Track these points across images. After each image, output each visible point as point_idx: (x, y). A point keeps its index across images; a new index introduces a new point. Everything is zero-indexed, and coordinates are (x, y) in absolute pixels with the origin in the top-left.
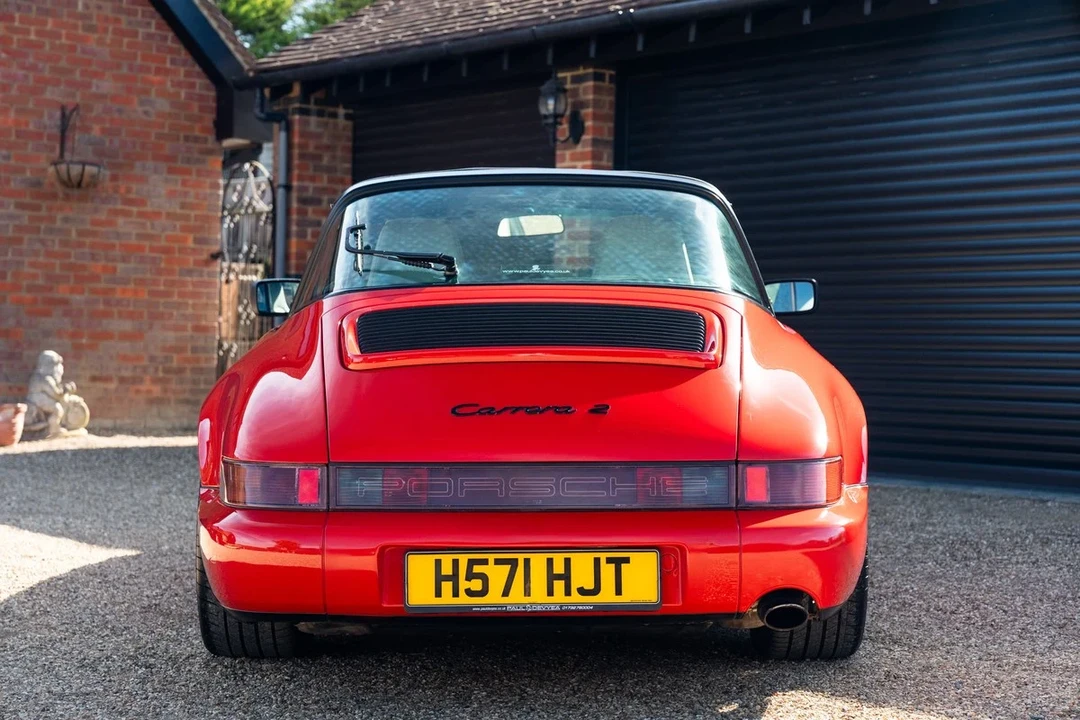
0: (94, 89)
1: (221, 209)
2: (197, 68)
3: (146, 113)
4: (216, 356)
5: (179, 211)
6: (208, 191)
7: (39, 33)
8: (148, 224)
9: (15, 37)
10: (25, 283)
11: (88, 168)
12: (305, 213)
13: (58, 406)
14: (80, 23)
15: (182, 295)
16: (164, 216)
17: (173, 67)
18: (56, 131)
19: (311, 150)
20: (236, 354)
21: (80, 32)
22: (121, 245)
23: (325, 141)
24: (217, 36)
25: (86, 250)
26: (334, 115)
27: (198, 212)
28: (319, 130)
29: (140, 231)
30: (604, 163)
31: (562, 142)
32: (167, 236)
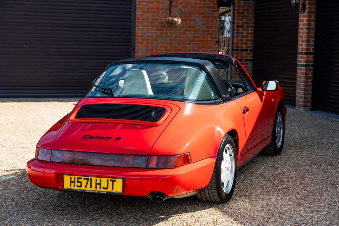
1: (218, 28)
5: (206, 29)
6: (215, 23)
8: (196, 34)
11: (174, 19)
12: (239, 30)
16: (201, 31)
18: (168, 7)
19: (241, 11)
22: (188, 40)
23: (245, 8)
25: (177, 42)
27: (212, 29)
28: (244, 5)
29: (194, 36)
30: (312, 18)
31: (300, 12)
32: (202, 37)
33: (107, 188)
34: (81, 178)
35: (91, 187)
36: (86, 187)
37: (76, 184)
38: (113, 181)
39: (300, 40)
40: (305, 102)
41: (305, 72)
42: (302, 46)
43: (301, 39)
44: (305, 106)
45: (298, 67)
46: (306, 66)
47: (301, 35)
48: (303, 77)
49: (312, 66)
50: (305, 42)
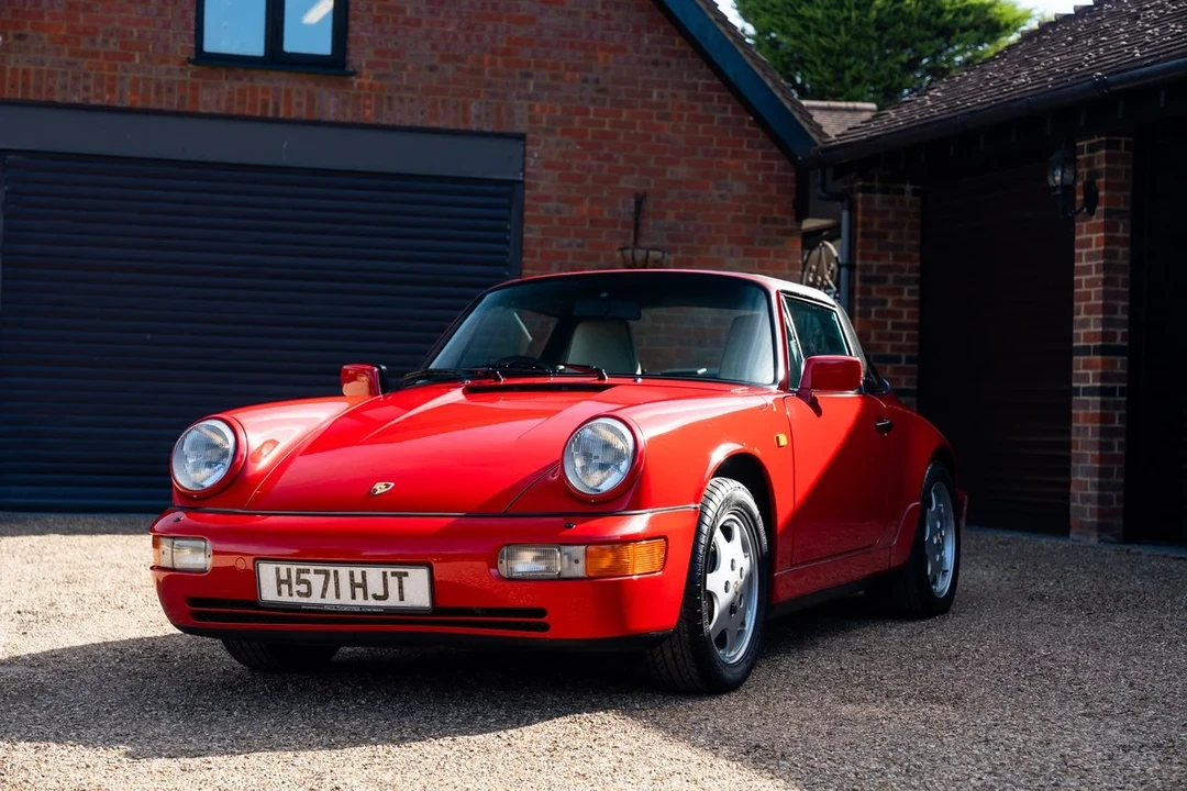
0: (668, 176)
2: (776, 150)
3: (722, 196)
6: (787, 272)
7: (613, 124)
9: (590, 130)
11: (652, 253)
12: (870, 292)
14: (655, 112)
17: (751, 150)
18: (630, 218)
19: (876, 227)
21: (655, 121)
23: (891, 218)
24: (793, 117)
26: (902, 192)
28: (886, 207)
30: (1120, 234)
31: (1078, 213)
39: (1079, 308)
40: (1101, 513)
41: (1098, 411)
42: (1087, 325)
43: (1083, 304)
44: (1102, 528)
45: (1074, 398)
46: (1103, 392)
47: (1084, 289)
48: (1093, 428)
49: (1122, 392)
50: (1098, 314)
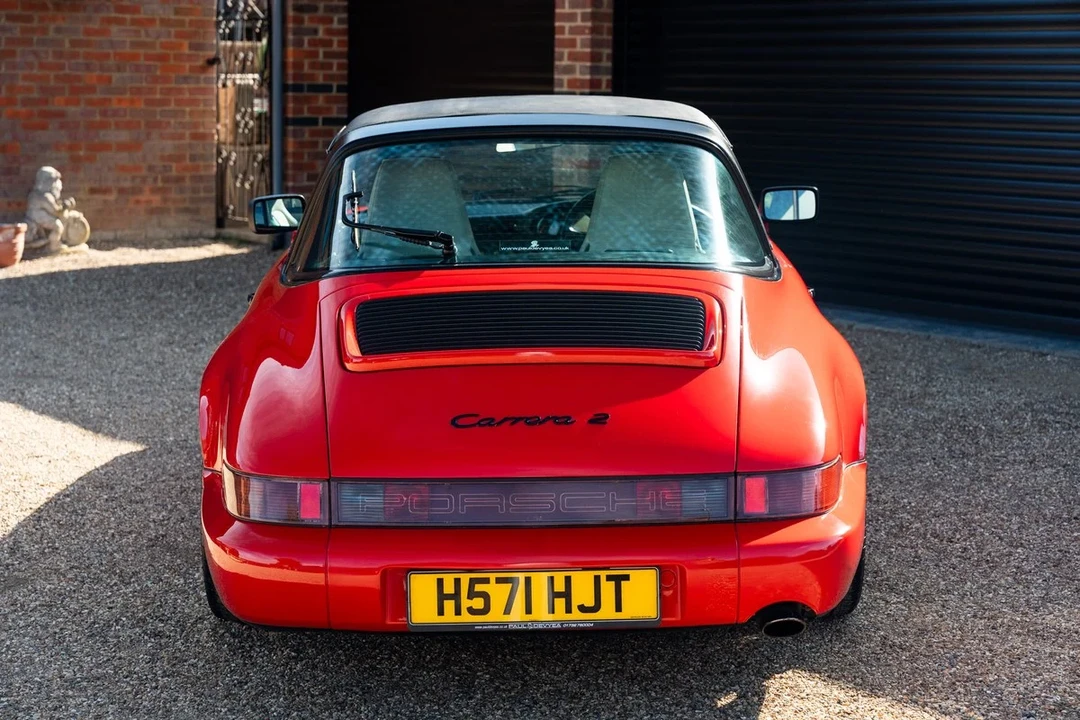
1: (215, 13)
4: (215, 163)
5: (173, 17)
8: (143, 32)
10: (19, 97)
12: (302, 21)
13: (59, 222)
15: (179, 102)
16: (158, 22)
20: (235, 162)
22: (116, 54)
25: (81, 61)
27: (192, 18)
29: (134, 39)
32: (161, 43)
33: (596, 608)
34: (486, 581)
35: (529, 611)
36: (507, 611)
37: (465, 603)
38: (618, 580)
39: (562, 54)
42: (572, 73)
43: (566, 51)
47: (567, 36)
50: (587, 61)
